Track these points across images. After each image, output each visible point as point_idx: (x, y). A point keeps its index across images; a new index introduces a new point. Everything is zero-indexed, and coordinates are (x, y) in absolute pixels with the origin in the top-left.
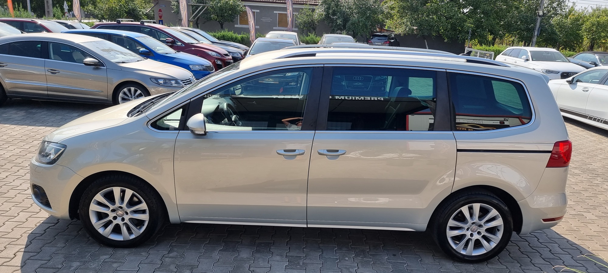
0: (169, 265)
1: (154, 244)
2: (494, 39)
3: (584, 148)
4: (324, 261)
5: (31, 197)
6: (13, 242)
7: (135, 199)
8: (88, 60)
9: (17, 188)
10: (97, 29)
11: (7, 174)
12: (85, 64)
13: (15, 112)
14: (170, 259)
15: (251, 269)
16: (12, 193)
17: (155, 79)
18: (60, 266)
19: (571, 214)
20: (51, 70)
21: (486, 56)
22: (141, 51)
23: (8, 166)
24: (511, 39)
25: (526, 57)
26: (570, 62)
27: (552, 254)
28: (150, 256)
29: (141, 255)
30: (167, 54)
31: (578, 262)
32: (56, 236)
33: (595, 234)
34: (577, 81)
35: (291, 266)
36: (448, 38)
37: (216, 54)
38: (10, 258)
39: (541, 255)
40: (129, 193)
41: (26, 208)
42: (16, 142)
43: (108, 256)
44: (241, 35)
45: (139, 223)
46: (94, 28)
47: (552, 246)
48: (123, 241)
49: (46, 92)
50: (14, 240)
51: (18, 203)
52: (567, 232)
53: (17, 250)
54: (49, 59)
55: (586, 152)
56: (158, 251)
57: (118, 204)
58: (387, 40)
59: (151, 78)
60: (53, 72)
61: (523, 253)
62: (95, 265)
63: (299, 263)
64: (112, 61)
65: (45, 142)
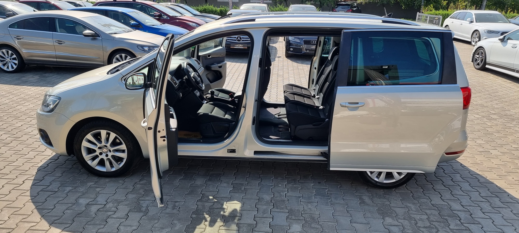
0: (139, 190)
1: (130, 175)
2: (448, 4)
3: (508, 97)
4: (261, 187)
5: (39, 141)
6: (23, 173)
7: (118, 141)
8: (87, 32)
9: (29, 134)
10: (98, 6)
11: (22, 123)
12: (84, 35)
13: (32, 76)
14: (140, 186)
15: (203, 193)
16: (25, 137)
17: (141, 47)
18: (56, 190)
19: (479, 151)
20: (58, 41)
21: (435, 19)
22: (132, 24)
23: (24, 117)
24: (464, 4)
25: (471, 20)
26: (510, 23)
27: (453, 182)
28: (125, 183)
29: (119, 182)
30: (153, 26)
31: (474, 188)
32: (55, 168)
33: (496, 166)
34: (508, 39)
35: (234, 190)
36: (405, 5)
37: (196, 25)
38: (19, 184)
39: (443, 182)
40: (113, 136)
41: (35, 148)
42: (31, 99)
43: (93, 183)
44: (220, 9)
45: (119, 160)
46: (95, 5)
47: (454, 176)
48: (106, 172)
49: (55, 60)
50: (23, 171)
51: (29, 145)
52: (471, 165)
53: (26, 178)
54: (56, 32)
55: (509, 101)
56: (132, 179)
57: (103, 144)
58: (349, 9)
59: (138, 46)
60: (60, 43)
61: (428, 182)
62: (83, 190)
63: (241, 189)
64: (106, 32)
65: (46, 96)
